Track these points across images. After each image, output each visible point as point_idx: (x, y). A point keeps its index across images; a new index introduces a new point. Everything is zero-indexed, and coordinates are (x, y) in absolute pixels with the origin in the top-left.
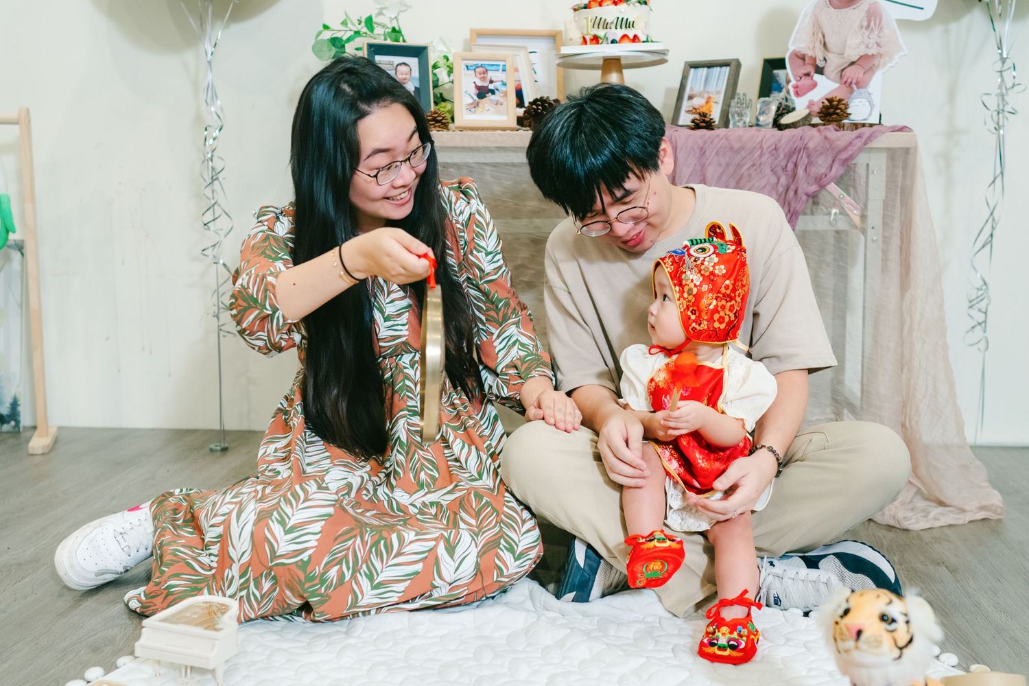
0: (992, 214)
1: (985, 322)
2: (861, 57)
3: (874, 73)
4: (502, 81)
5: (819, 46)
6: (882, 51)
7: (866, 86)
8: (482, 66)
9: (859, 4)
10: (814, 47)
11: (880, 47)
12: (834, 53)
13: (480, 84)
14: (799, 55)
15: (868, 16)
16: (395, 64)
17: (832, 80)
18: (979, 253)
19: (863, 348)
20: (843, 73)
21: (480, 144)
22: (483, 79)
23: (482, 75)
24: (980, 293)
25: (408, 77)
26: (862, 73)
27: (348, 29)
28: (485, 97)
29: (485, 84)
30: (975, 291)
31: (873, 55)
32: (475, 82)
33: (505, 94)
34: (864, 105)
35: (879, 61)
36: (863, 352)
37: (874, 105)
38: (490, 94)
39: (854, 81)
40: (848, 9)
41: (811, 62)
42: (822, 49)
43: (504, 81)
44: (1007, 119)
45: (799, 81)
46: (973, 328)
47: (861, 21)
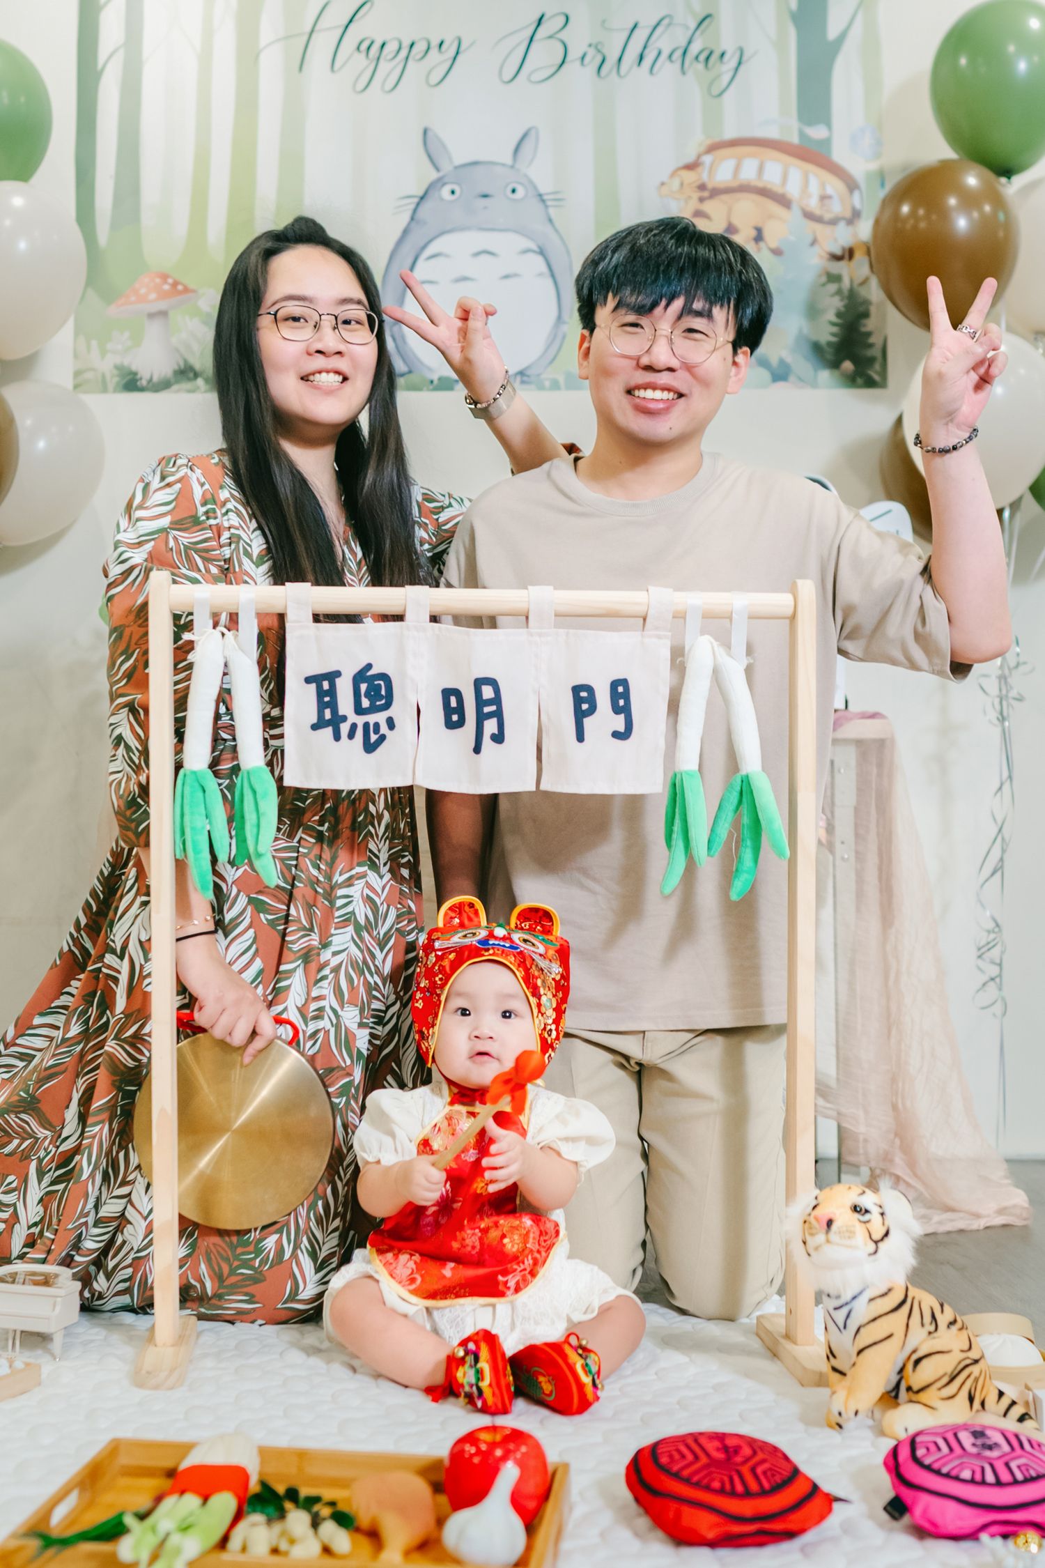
0: (1000, 830)
1: (1000, 976)
18: (987, 884)
19: (836, 999)
24: (992, 936)
30: (985, 934)
36: (837, 1004)
44: (1013, 707)
46: (984, 985)
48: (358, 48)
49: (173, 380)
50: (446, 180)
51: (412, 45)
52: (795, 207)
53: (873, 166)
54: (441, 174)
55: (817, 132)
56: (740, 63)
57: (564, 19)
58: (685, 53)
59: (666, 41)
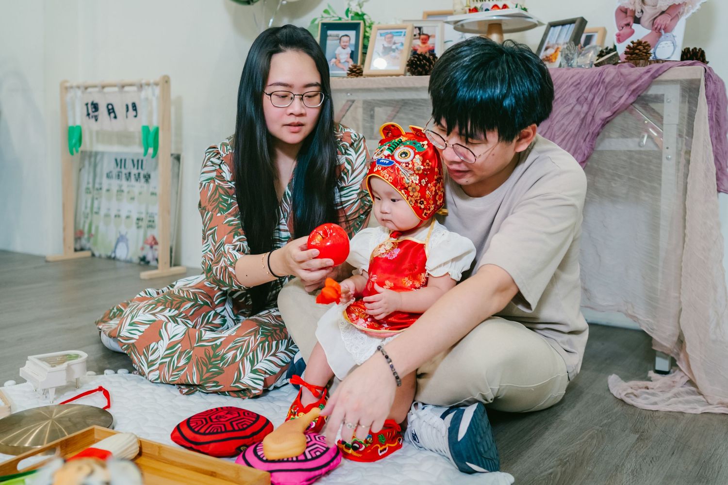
2: (670, 7)
7: (672, 31)
8: (390, 33)
10: (635, 2)
14: (623, 10)
16: (340, 36)
17: (645, 28)
20: (655, 21)
21: (375, 86)
22: (389, 42)
25: (347, 44)
26: (670, 19)
27: (331, 16)
29: (390, 45)
31: (679, 4)
32: (383, 44)
34: (669, 46)
35: (684, 9)
37: (676, 46)
41: (631, 14)
42: (641, 2)
45: (621, 30)
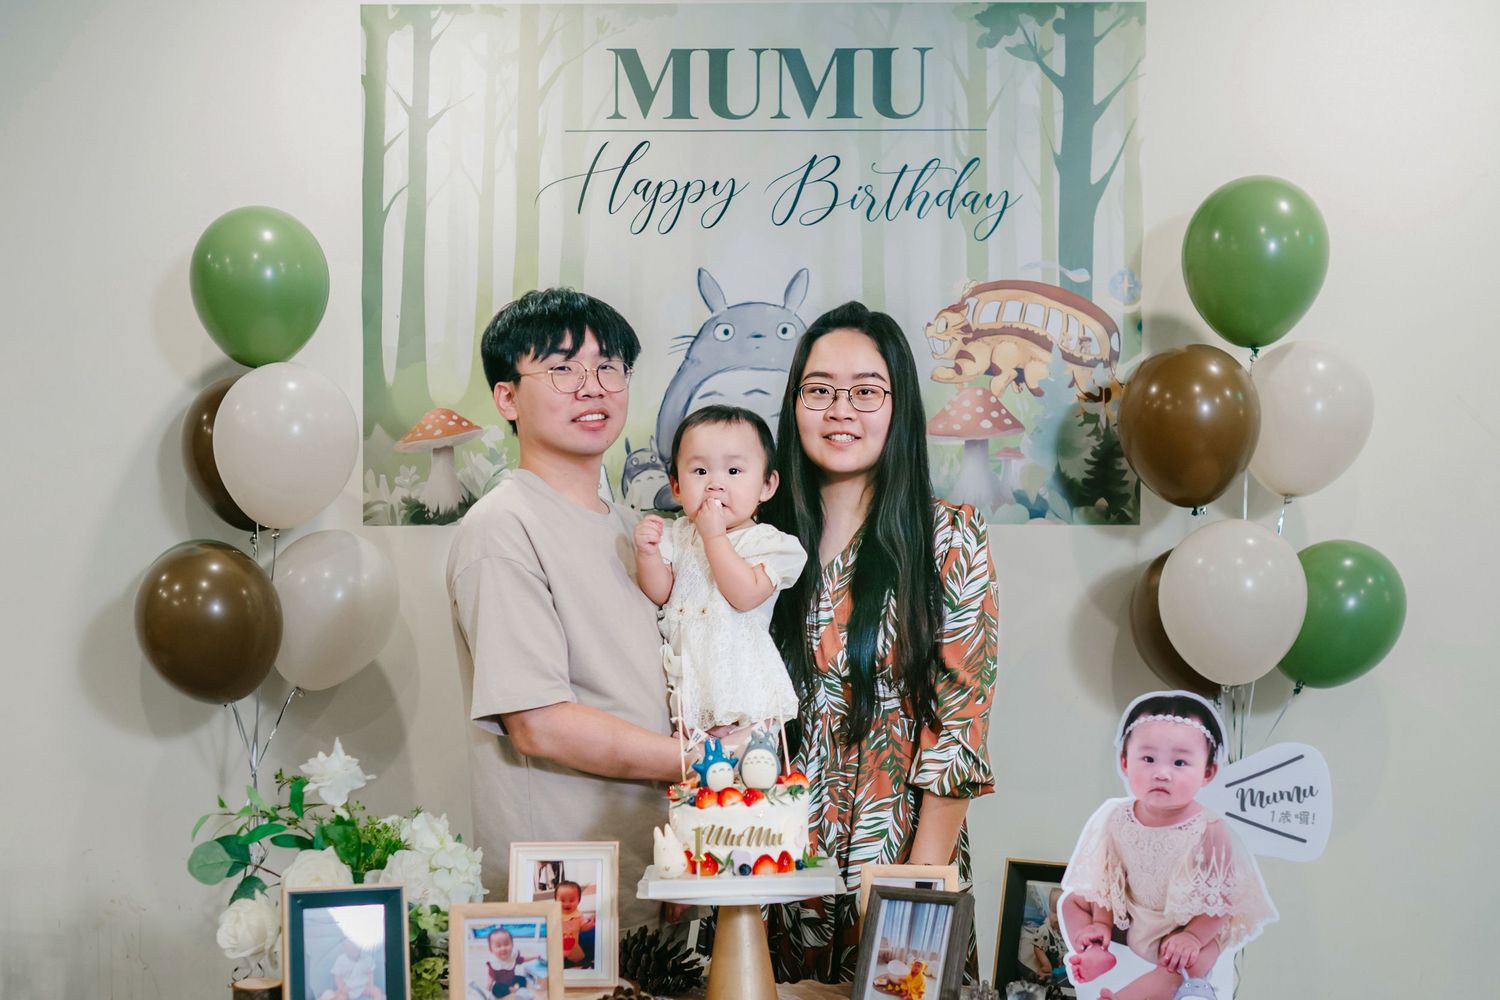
3: (1219, 953)
4: (539, 958)
5: (1117, 893)
6: (1233, 911)
7: (1206, 975)
8: (502, 928)
9: (1189, 820)
11: (1230, 904)
12: (1146, 907)
13: (498, 965)
14: (1082, 904)
15: (1204, 845)
17: (1144, 957)
20: (1163, 947)
23: (503, 948)
26: (1198, 949)
28: (507, 993)
29: (508, 966)
31: (1216, 917)
32: (488, 964)
33: (546, 985)
35: (1229, 931)
38: (517, 986)
39: (1183, 962)
40: (1167, 829)
41: (1104, 919)
42: (1124, 897)
43: (544, 957)
45: (1083, 951)
47: (1194, 853)
48: (635, 189)
49: (458, 513)
50: (719, 320)
51: (688, 185)
52: (1055, 349)
53: (1131, 309)
54: (715, 315)
55: (1079, 276)
56: (1004, 207)
57: (835, 160)
58: (952, 196)
59: (933, 185)
